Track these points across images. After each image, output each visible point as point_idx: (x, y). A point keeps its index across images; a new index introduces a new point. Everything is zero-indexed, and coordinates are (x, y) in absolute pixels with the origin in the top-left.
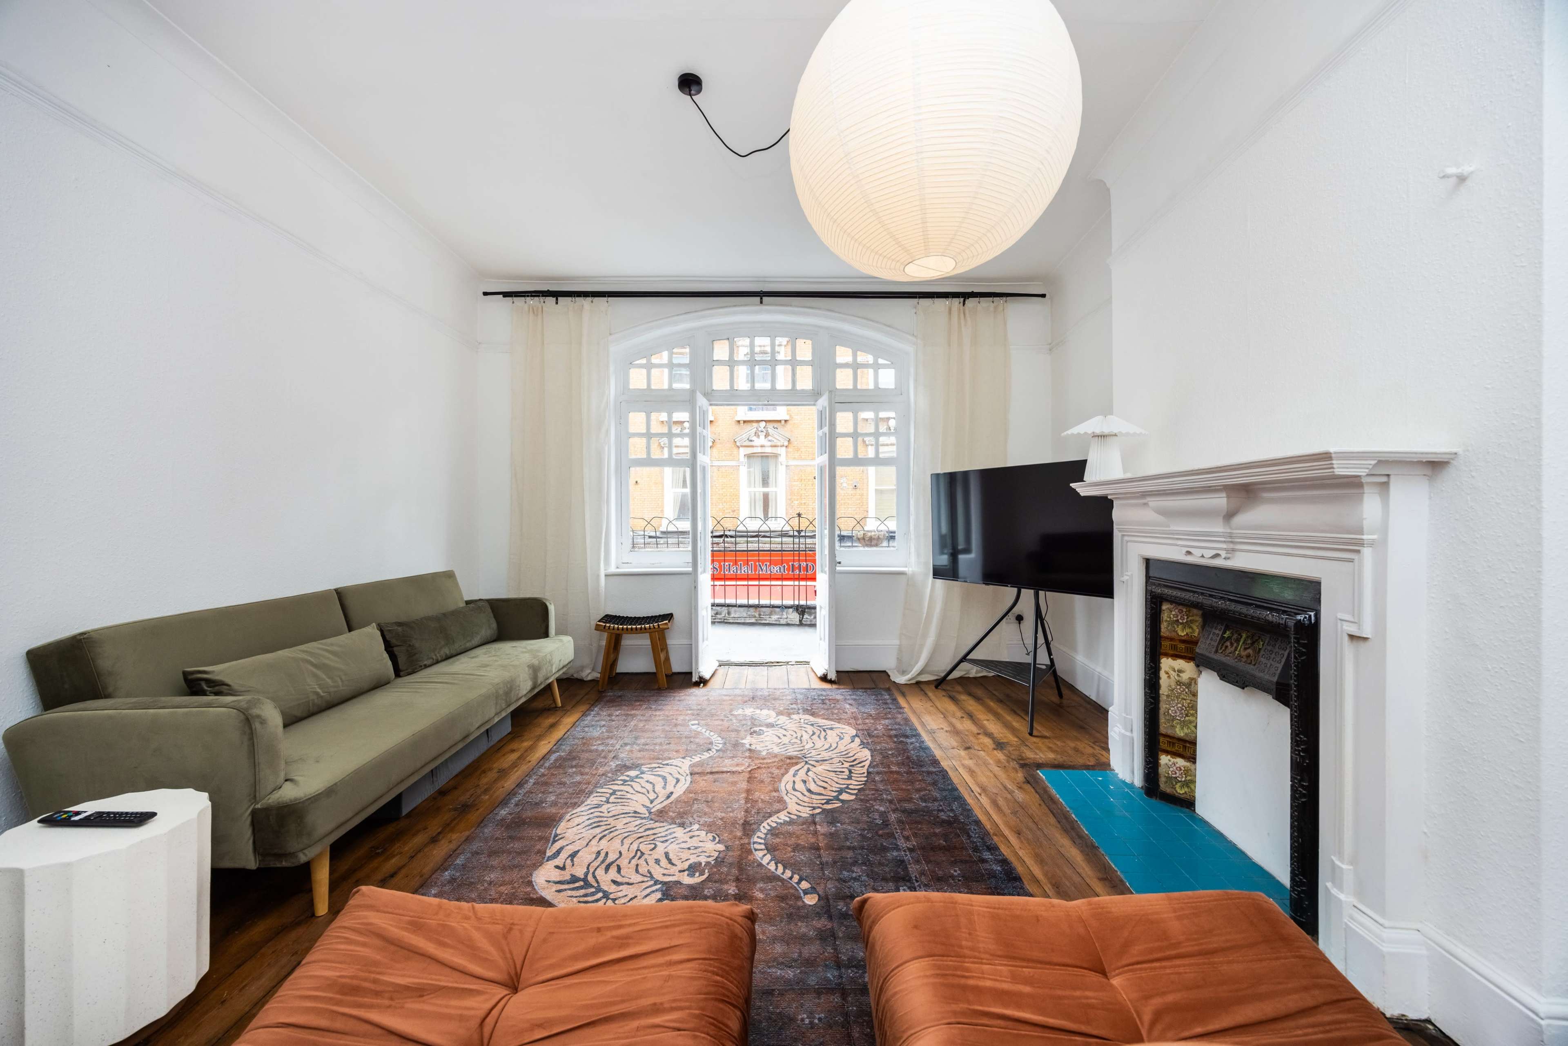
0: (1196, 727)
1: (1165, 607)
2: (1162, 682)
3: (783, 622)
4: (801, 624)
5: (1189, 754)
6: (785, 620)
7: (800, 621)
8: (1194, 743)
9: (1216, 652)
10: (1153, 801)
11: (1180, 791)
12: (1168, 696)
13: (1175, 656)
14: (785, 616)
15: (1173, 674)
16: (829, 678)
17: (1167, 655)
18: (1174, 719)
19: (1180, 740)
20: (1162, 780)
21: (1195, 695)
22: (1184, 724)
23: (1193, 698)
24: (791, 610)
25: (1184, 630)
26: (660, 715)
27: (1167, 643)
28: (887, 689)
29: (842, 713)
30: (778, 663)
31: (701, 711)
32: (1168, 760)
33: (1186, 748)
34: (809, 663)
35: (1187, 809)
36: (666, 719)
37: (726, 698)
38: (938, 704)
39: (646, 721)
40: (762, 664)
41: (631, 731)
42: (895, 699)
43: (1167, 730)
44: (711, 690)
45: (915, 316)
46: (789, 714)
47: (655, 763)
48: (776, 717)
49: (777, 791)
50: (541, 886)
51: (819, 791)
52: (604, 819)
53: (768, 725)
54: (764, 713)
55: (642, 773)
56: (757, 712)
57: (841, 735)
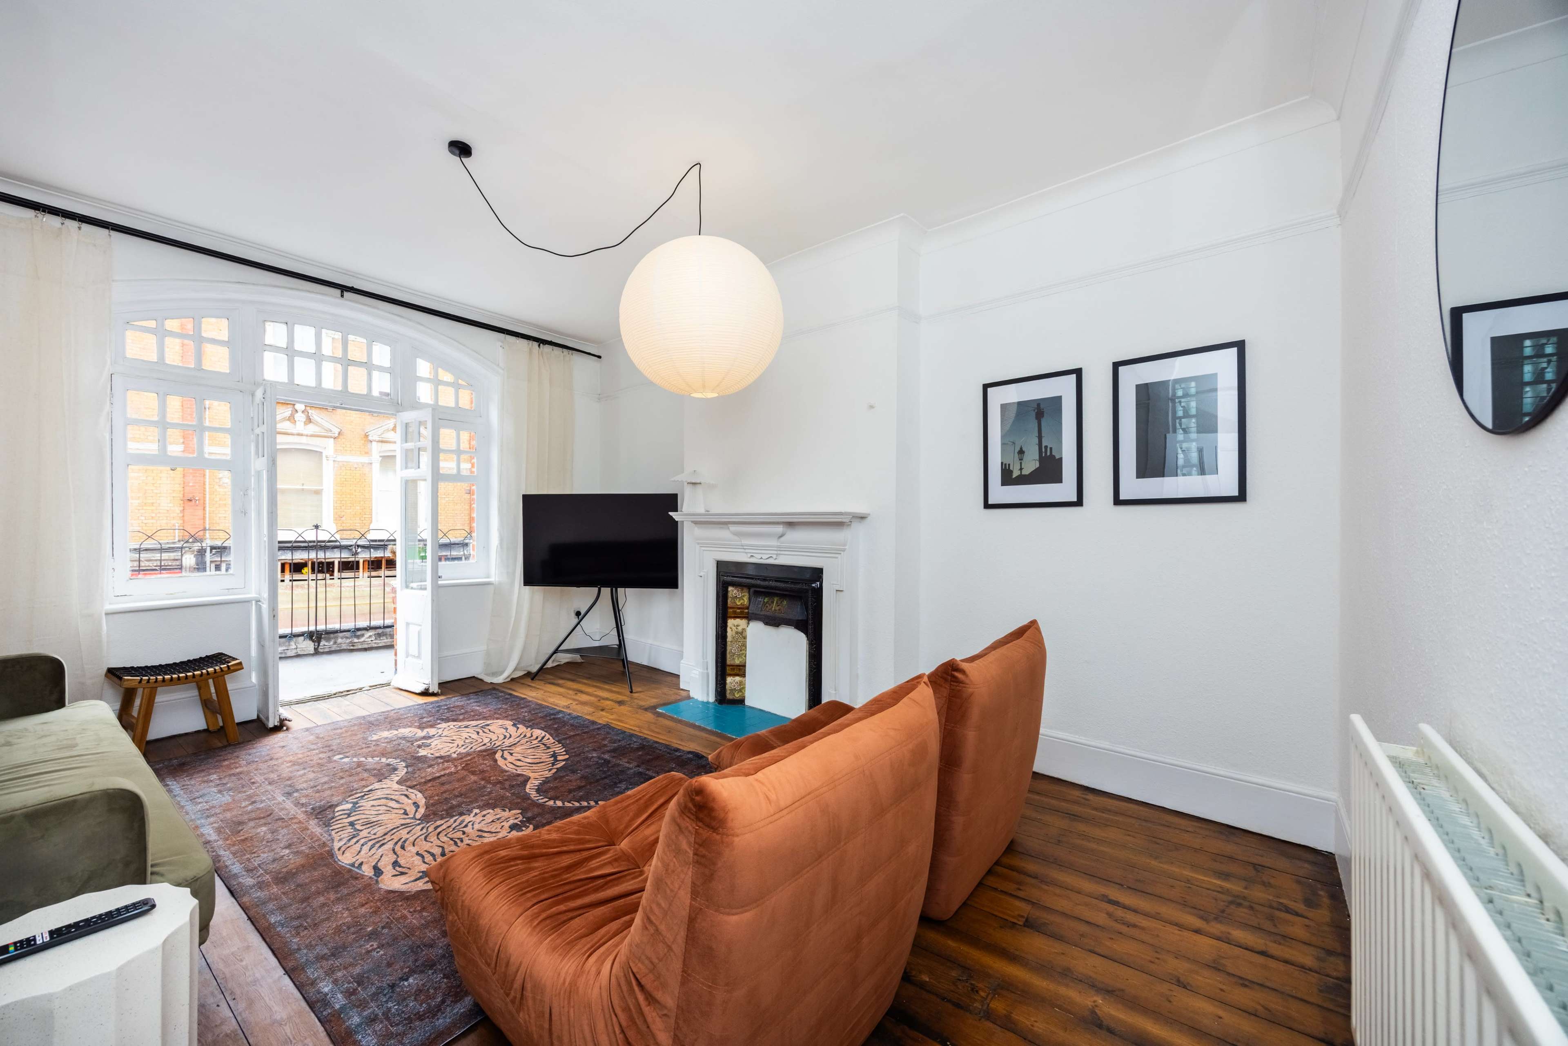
0: (745, 656)
1: (730, 589)
2: (728, 634)
3: (290, 653)
4: (317, 653)
5: (741, 673)
6: (295, 651)
7: (316, 649)
8: (744, 666)
9: (761, 610)
10: (724, 707)
11: (737, 695)
12: (732, 642)
13: (735, 618)
14: (294, 647)
15: (734, 628)
16: (431, 691)
17: (731, 617)
18: (734, 654)
19: (737, 666)
20: (728, 692)
21: (745, 638)
22: (739, 656)
23: (743, 640)
24: (302, 638)
25: (742, 601)
26: (282, 764)
27: (731, 610)
28: (494, 689)
29: (480, 714)
30: (348, 691)
31: (328, 748)
32: (729, 680)
33: (740, 670)
34: (388, 684)
35: (741, 704)
36: (299, 764)
37: (339, 731)
38: (549, 690)
39: (272, 772)
40: (329, 697)
41: (270, 784)
42: (510, 694)
43: (729, 662)
44: (307, 730)
45: (501, 348)
46: (432, 726)
47: (356, 794)
48: (422, 731)
49: (507, 771)
50: (404, 888)
51: (538, 761)
52: (380, 839)
53: (424, 738)
54: (406, 732)
55: (355, 804)
56: (395, 732)
57: (502, 726)
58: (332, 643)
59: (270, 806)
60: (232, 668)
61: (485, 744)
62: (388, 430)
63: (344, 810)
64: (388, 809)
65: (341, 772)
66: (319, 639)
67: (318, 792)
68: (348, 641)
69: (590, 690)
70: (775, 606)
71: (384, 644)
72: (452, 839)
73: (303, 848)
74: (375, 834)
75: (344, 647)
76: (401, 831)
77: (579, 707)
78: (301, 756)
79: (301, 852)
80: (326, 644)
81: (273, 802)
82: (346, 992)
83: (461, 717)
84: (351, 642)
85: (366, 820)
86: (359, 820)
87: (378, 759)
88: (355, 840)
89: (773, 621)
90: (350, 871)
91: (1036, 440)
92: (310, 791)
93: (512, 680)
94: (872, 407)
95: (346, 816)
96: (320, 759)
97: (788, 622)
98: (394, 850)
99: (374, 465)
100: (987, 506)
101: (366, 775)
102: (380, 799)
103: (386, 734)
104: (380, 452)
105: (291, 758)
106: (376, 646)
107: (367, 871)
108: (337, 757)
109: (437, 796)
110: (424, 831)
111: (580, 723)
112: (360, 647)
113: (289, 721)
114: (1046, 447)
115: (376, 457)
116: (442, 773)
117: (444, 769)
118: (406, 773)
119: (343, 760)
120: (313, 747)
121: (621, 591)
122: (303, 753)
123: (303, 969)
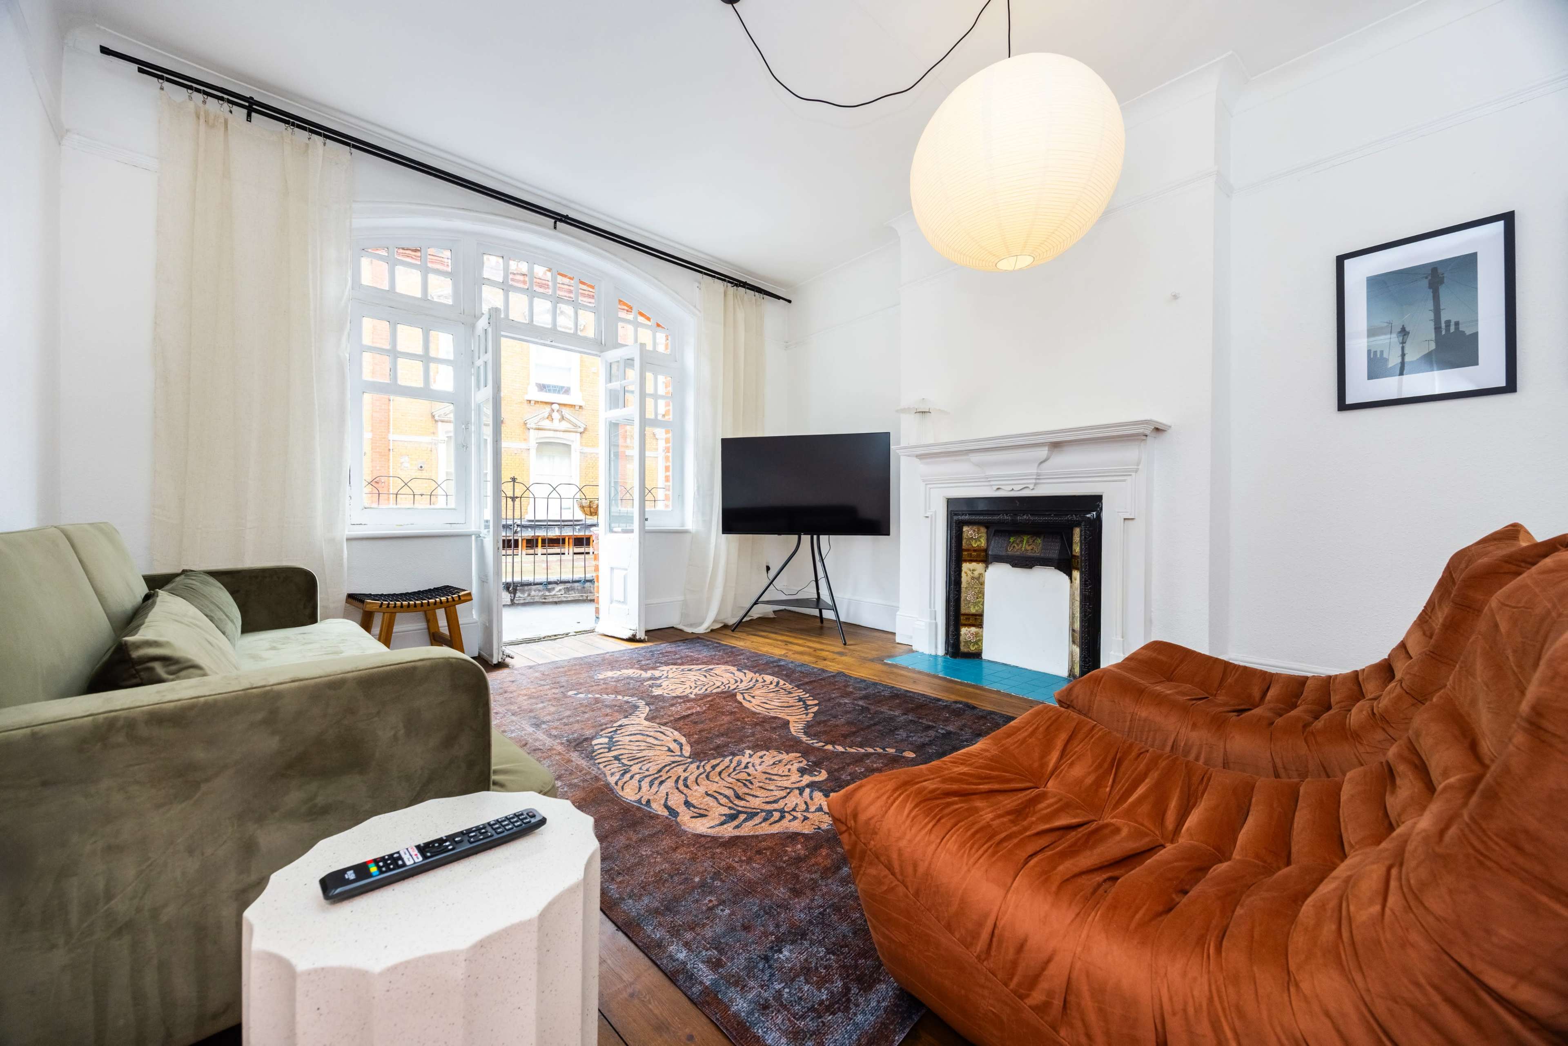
0: (983, 605)
1: (965, 529)
2: (962, 579)
4: (513, 604)
5: (978, 623)
7: (512, 600)
8: (981, 615)
9: (1006, 551)
10: (958, 661)
11: (973, 648)
12: (966, 588)
13: (971, 561)
15: (969, 573)
16: (638, 637)
17: (966, 561)
18: (969, 602)
19: (973, 615)
20: (962, 644)
21: (982, 584)
22: (975, 604)
23: (980, 586)
25: (978, 543)
26: (518, 696)
27: (966, 553)
28: (699, 638)
29: (698, 659)
30: (555, 636)
31: (556, 684)
32: (964, 630)
33: (977, 620)
34: (592, 631)
35: (978, 658)
36: (534, 698)
37: (562, 670)
38: (755, 640)
39: (511, 704)
40: (539, 640)
41: (513, 715)
42: (719, 643)
43: (964, 610)
44: (530, 667)
45: (698, 289)
46: (654, 668)
47: (607, 728)
48: (646, 673)
49: (759, 714)
50: (711, 832)
51: (786, 704)
52: (656, 776)
53: (651, 679)
54: (629, 672)
55: (611, 738)
56: (619, 673)
57: (727, 671)
58: (526, 595)
59: (522, 736)
60: (462, 598)
61: (718, 687)
62: (543, 419)
63: (601, 744)
64: (649, 745)
65: (582, 707)
66: (515, 592)
67: (566, 725)
68: (541, 594)
69: (800, 642)
70: (1025, 546)
71: (572, 599)
72: (738, 780)
73: (576, 781)
74: (647, 770)
75: (537, 599)
76: (675, 769)
77: (797, 656)
78: (534, 690)
79: (575, 786)
80: (521, 596)
81: (523, 732)
82: (708, 962)
83: (679, 661)
84: (543, 595)
85: (630, 755)
86: (622, 754)
87: (614, 696)
88: (628, 776)
89: (1024, 562)
90: (639, 809)
91: (1431, 315)
92: (557, 724)
93: (712, 631)
94: (1175, 297)
95: (606, 750)
96: (554, 693)
97: (1044, 562)
98: (678, 788)
99: (531, 451)
100: (1343, 406)
101: (608, 711)
102: (635, 734)
103: (610, 674)
104: (537, 439)
105: (524, 692)
106: (565, 599)
107: (658, 808)
108: (570, 693)
109: (696, 734)
110: (701, 770)
111: (808, 670)
112: (551, 600)
113: (512, 658)
114: (1448, 323)
115: (533, 444)
116: (689, 712)
117: (689, 709)
118: (650, 711)
119: (578, 696)
120: (542, 683)
121: (824, 538)
122: (535, 688)
123: (638, 925)
